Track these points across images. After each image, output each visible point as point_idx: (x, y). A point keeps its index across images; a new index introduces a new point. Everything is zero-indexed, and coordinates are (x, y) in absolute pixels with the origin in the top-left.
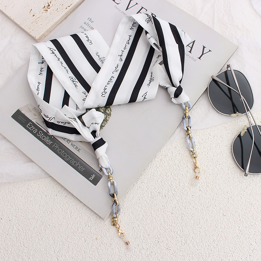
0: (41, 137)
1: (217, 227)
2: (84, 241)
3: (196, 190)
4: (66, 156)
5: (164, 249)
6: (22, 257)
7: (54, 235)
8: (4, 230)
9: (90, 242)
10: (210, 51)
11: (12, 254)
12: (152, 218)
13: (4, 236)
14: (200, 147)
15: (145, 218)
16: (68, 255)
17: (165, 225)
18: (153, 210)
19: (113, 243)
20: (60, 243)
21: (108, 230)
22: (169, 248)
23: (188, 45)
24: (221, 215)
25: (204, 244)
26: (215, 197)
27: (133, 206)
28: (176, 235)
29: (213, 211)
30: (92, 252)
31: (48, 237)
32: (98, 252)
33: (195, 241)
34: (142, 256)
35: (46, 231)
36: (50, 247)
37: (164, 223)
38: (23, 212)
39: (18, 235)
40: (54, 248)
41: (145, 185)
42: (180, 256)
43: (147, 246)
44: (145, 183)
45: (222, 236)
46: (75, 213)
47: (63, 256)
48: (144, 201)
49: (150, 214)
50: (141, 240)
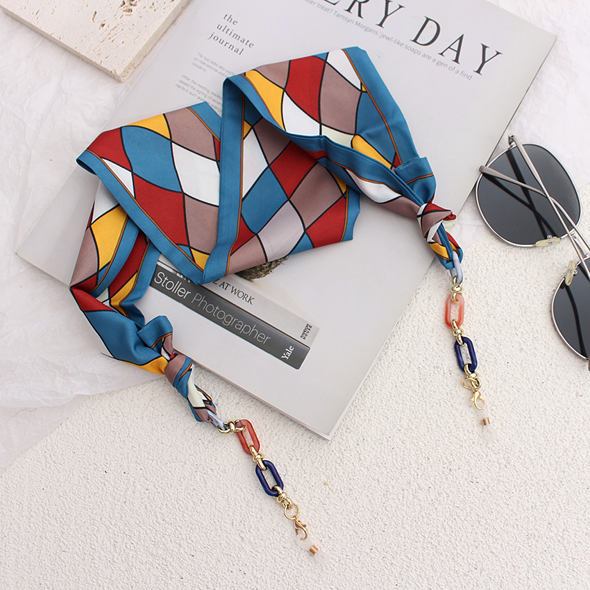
0: (164, 284)
1: (568, 422)
2: (293, 493)
3: (513, 349)
4: (225, 317)
5: (464, 484)
6: (164, 544)
7: (225, 488)
8: (116, 493)
9: (305, 492)
10: (498, 53)
11: (142, 541)
12: (428, 423)
13: (118, 507)
14: (507, 260)
15: (415, 423)
16: (263, 526)
17: (458, 432)
18: (428, 405)
19: (356, 487)
20: (242, 504)
21: (339, 461)
22: (475, 480)
23: (449, 47)
24: (573, 395)
25: (547, 461)
26: (554, 360)
27: (385, 403)
28: (485, 451)
29: (554, 389)
30: (312, 512)
31: (214, 495)
32: (325, 510)
33: (527, 456)
34: (420, 505)
35: (206, 484)
36: (220, 515)
37: (455, 429)
38: (151, 451)
39: (146, 500)
40: (229, 515)
41: (404, 354)
42: (500, 494)
43: (427, 482)
44: (402, 351)
45: (581, 439)
46: (263, 435)
47: (252, 531)
48: (407, 389)
49: (424, 413)
50: (413, 472)
